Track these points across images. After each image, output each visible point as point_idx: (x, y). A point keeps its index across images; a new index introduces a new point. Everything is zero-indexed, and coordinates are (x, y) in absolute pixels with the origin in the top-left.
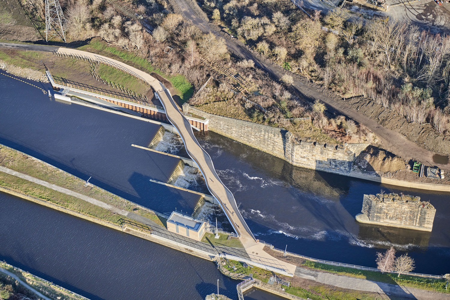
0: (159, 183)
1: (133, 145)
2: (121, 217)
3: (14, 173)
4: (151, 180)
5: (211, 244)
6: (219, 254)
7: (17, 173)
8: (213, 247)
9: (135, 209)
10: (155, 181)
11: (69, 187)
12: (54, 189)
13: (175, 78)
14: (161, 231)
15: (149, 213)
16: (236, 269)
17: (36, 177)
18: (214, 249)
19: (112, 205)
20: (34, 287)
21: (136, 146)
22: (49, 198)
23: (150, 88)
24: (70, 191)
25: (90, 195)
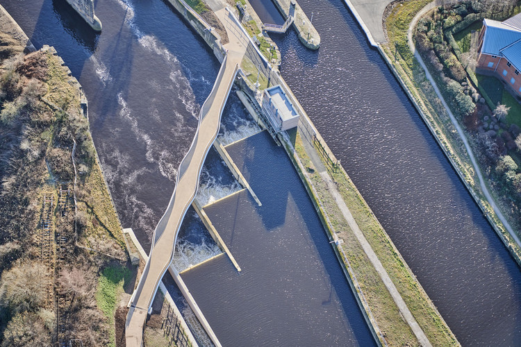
0: (253, 194)
1: (239, 269)
2: (333, 174)
3: (414, 324)
4: (260, 204)
5: (269, 82)
6: (270, 69)
7: (410, 322)
8: (269, 79)
9: (311, 171)
10: (257, 200)
11: (362, 253)
12: (380, 264)
13: (105, 311)
14: (305, 130)
15: (300, 157)
16: (268, 49)
17: (391, 297)
18: (271, 77)
19: (331, 196)
20: (470, 163)
21: (236, 265)
22: (393, 256)
23: (148, 328)
24: (364, 247)
25: (345, 224)
